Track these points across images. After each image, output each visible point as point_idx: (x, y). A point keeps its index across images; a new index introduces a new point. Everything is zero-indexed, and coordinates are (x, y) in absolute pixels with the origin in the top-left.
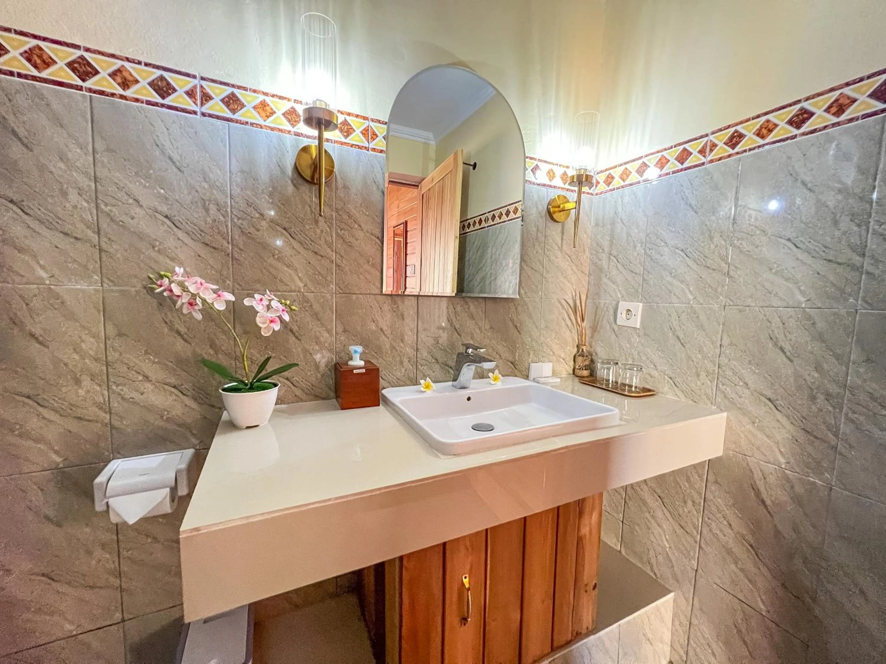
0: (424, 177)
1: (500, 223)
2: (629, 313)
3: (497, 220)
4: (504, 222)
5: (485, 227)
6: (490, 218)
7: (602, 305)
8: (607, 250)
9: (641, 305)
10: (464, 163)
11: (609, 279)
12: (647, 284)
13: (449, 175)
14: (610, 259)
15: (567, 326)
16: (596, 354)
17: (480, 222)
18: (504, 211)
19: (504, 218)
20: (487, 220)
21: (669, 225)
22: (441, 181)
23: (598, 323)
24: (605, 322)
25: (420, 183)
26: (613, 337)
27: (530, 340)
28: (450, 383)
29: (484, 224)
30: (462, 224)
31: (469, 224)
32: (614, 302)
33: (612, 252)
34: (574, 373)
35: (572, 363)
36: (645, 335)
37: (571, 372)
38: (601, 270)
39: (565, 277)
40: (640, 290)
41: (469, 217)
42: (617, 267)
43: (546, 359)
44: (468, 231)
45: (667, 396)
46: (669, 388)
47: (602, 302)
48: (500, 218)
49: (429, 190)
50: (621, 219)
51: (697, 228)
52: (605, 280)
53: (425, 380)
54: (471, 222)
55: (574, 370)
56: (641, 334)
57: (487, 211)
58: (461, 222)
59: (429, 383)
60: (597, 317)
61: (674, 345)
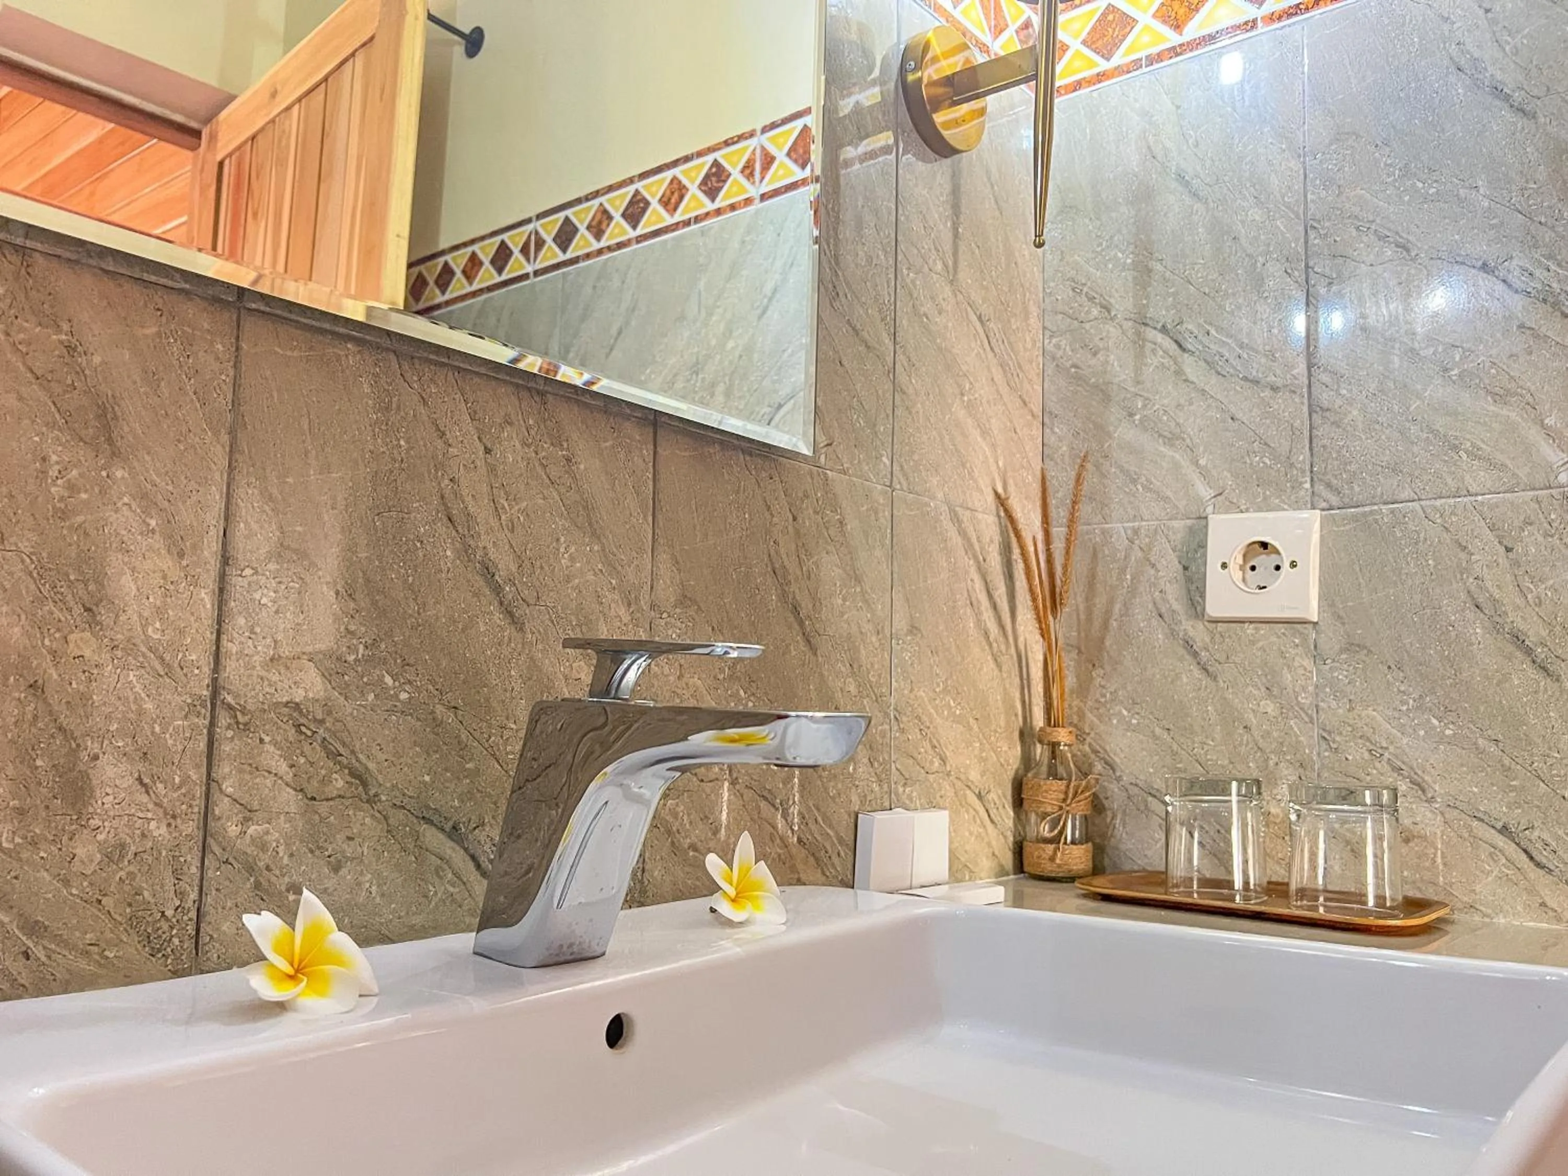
0: (233, 92)
1: (600, 252)
2: (1264, 561)
3: (584, 242)
4: (620, 246)
5: (525, 276)
6: (549, 240)
7: (1121, 543)
8: (1123, 305)
9: (1314, 517)
10: (431, 18)
11: (1143, 426)
12: (1336, 424)
13: (359, 59)
14: (1139, 342)
15: (986, 634)
16: (1110, 765)
17: (502, 256)
18: (616, 203)
19: (619, 229)
20: (528, 250)
21: (1406, 172)
22: (319, 96)
23: (1105, 625)
24: (1141, 614)
25: (208, 120)
26: (1190, 675)
27: (852, 688)
28: (465, 941)
29: (517, 265)
30: (416, 270)
31: (447, 271)
32: (1179, 524)
33: (1151, 313)
34: (1019, 866)
35: (1007, 816)
36: (1352, 647)
37: (1008, 860)
38: (1103, 393)
39: (970, 407)
40: (1302, 457)
41: (444, 244)
42: (1179, 372)
43: (913, 791)
44: (440, 299)
45: (1501, 920)
46: (1504, 879)
47: (1119, 529)
48: (598, 235)
49: (253, 138)
50: (1180, 177)
51: (1542, 173)
52: (1125, 432)
53: (289, 914)
54: (458, 261)
55: (1019, 851)
56: (1330, 641)
57: (532, 214)
58: (410, 266)
59: (316, 933)
60: (1100, 601)
61: (1506, 678)
